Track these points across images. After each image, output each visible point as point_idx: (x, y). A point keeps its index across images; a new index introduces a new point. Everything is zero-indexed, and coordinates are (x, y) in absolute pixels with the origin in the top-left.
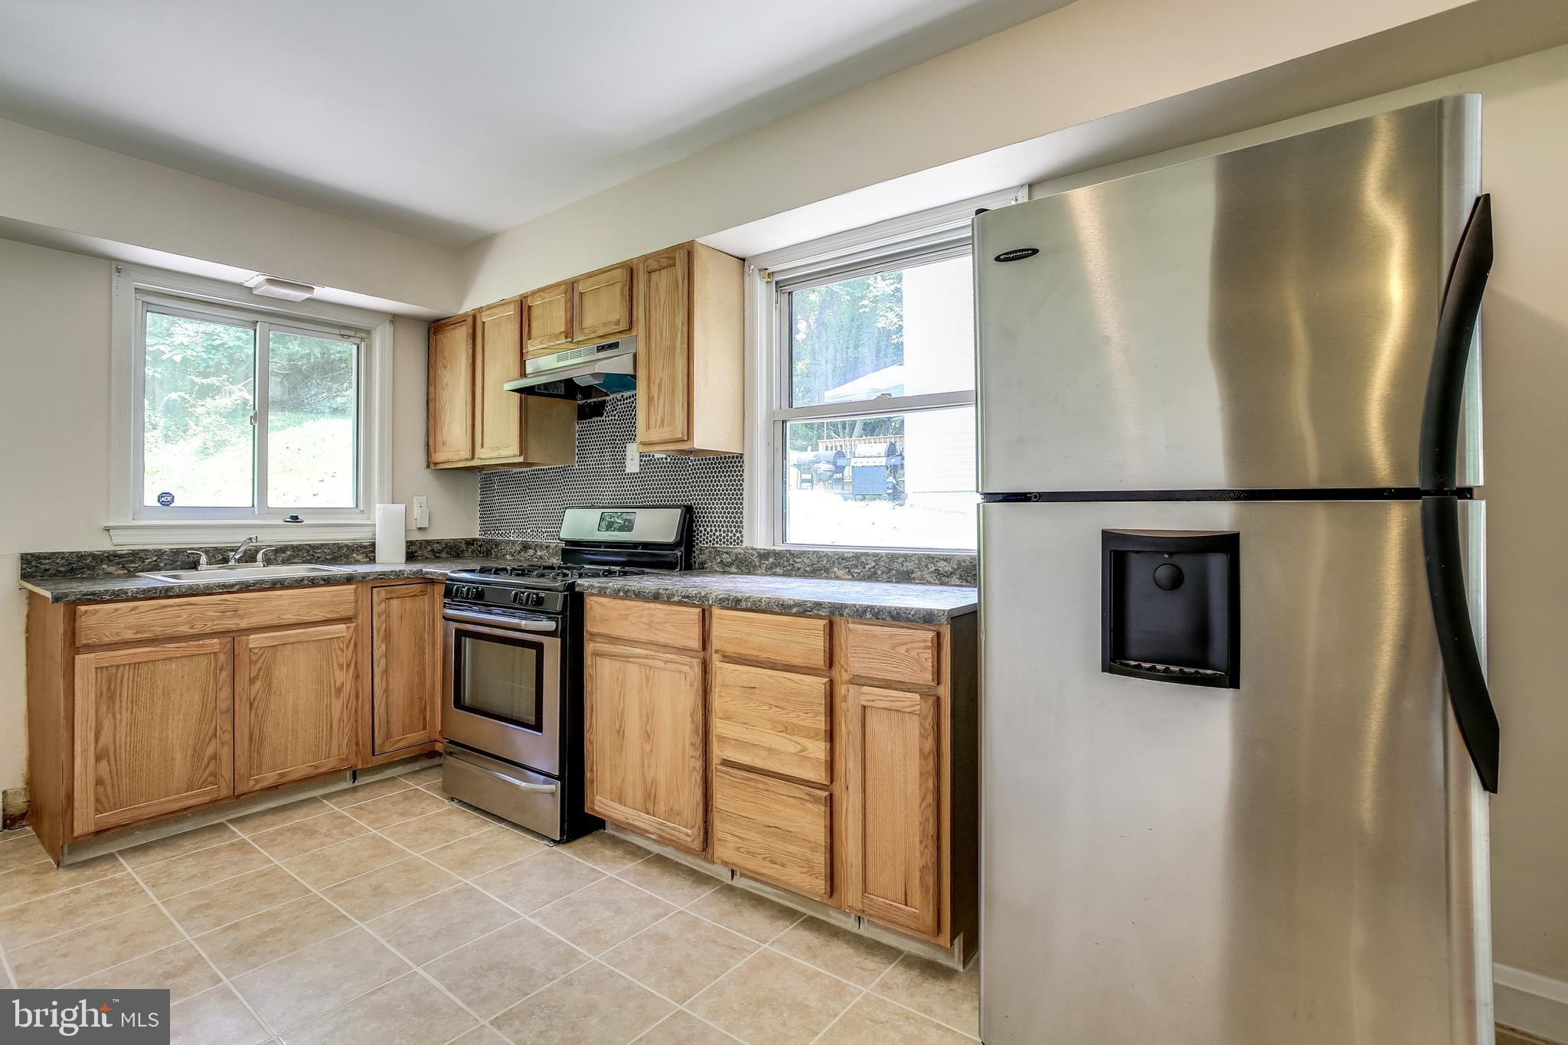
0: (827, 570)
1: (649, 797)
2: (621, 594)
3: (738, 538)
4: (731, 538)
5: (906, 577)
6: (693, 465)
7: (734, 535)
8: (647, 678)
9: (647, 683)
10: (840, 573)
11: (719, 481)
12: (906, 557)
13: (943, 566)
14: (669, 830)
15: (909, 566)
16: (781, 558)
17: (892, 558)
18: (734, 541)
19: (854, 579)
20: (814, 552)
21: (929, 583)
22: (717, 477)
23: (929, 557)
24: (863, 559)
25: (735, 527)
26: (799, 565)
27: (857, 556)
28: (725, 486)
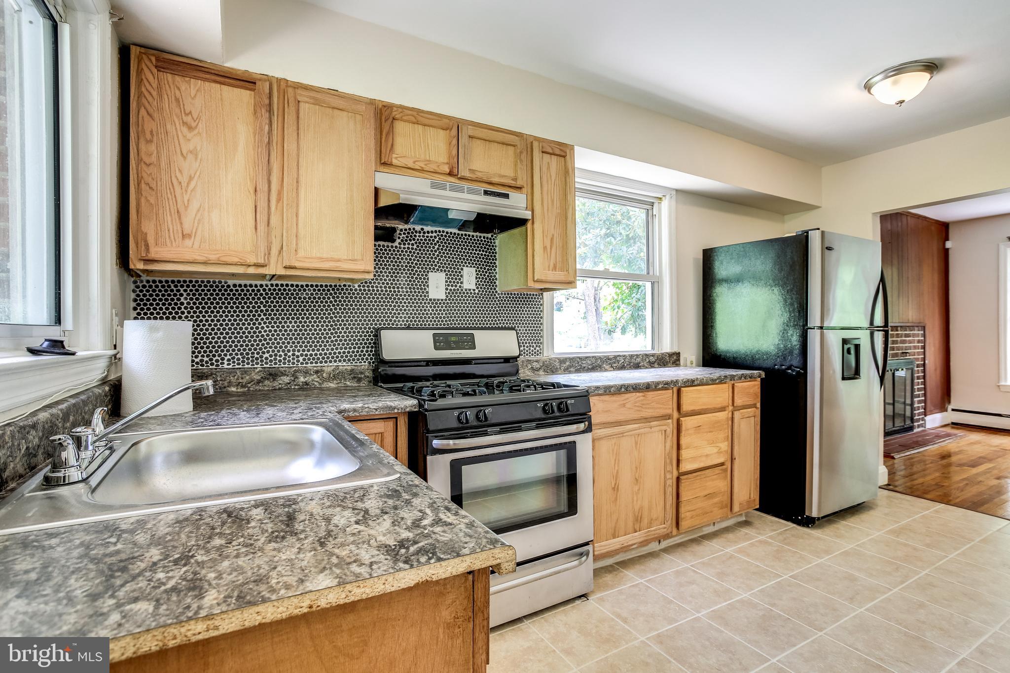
0: (600, 367)
1: (637, 520)
2: (623, 390)
3: (538, 351)
4: (532, 351)
5: (637, 366)
6: (500, 297)
7: (535, 349)
8: (636, 443)
9: (636, 447)
10: (607, 367)
11: (523, 311)
12: (637, 356)
13: (652, 359)
14: (653, 532)
15: (638, 360)
16: (574, 362)
17: (632, 356)
18: (535, 353)
19: (614, 370)
20: (593, 357)
21: (647, 368)
22: (521, 307)
23: (646, 355)
24: (618, 358)
25: (535, 343)
26: (584, 365)
27: (615, 357)
28: (528, 314)
